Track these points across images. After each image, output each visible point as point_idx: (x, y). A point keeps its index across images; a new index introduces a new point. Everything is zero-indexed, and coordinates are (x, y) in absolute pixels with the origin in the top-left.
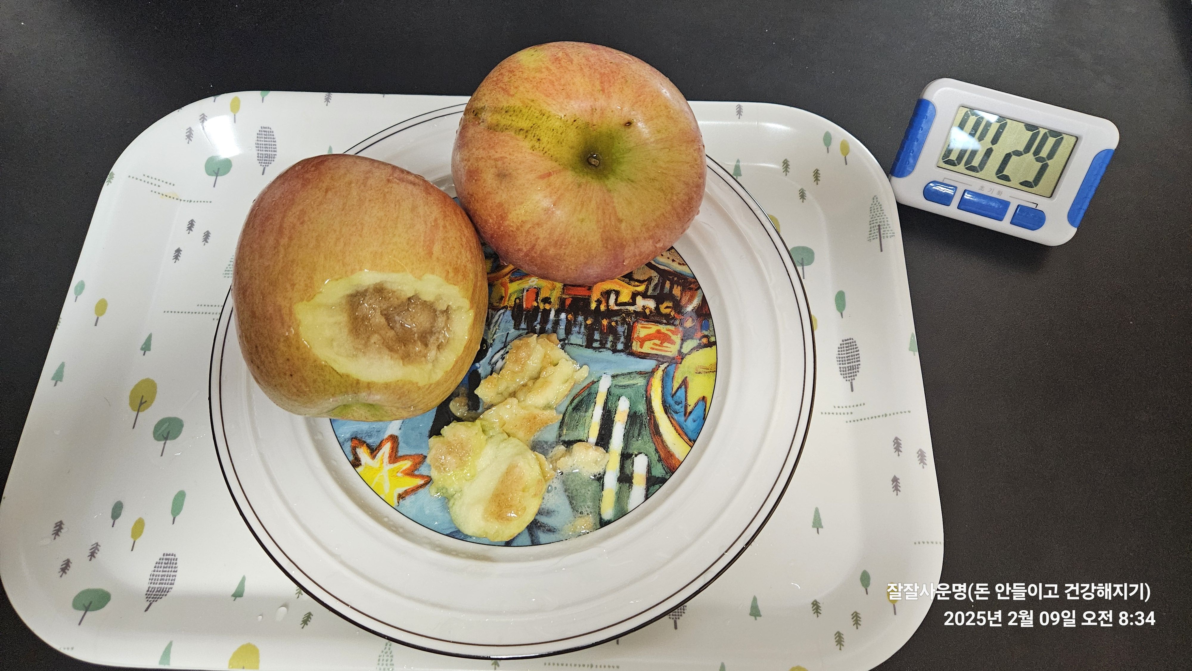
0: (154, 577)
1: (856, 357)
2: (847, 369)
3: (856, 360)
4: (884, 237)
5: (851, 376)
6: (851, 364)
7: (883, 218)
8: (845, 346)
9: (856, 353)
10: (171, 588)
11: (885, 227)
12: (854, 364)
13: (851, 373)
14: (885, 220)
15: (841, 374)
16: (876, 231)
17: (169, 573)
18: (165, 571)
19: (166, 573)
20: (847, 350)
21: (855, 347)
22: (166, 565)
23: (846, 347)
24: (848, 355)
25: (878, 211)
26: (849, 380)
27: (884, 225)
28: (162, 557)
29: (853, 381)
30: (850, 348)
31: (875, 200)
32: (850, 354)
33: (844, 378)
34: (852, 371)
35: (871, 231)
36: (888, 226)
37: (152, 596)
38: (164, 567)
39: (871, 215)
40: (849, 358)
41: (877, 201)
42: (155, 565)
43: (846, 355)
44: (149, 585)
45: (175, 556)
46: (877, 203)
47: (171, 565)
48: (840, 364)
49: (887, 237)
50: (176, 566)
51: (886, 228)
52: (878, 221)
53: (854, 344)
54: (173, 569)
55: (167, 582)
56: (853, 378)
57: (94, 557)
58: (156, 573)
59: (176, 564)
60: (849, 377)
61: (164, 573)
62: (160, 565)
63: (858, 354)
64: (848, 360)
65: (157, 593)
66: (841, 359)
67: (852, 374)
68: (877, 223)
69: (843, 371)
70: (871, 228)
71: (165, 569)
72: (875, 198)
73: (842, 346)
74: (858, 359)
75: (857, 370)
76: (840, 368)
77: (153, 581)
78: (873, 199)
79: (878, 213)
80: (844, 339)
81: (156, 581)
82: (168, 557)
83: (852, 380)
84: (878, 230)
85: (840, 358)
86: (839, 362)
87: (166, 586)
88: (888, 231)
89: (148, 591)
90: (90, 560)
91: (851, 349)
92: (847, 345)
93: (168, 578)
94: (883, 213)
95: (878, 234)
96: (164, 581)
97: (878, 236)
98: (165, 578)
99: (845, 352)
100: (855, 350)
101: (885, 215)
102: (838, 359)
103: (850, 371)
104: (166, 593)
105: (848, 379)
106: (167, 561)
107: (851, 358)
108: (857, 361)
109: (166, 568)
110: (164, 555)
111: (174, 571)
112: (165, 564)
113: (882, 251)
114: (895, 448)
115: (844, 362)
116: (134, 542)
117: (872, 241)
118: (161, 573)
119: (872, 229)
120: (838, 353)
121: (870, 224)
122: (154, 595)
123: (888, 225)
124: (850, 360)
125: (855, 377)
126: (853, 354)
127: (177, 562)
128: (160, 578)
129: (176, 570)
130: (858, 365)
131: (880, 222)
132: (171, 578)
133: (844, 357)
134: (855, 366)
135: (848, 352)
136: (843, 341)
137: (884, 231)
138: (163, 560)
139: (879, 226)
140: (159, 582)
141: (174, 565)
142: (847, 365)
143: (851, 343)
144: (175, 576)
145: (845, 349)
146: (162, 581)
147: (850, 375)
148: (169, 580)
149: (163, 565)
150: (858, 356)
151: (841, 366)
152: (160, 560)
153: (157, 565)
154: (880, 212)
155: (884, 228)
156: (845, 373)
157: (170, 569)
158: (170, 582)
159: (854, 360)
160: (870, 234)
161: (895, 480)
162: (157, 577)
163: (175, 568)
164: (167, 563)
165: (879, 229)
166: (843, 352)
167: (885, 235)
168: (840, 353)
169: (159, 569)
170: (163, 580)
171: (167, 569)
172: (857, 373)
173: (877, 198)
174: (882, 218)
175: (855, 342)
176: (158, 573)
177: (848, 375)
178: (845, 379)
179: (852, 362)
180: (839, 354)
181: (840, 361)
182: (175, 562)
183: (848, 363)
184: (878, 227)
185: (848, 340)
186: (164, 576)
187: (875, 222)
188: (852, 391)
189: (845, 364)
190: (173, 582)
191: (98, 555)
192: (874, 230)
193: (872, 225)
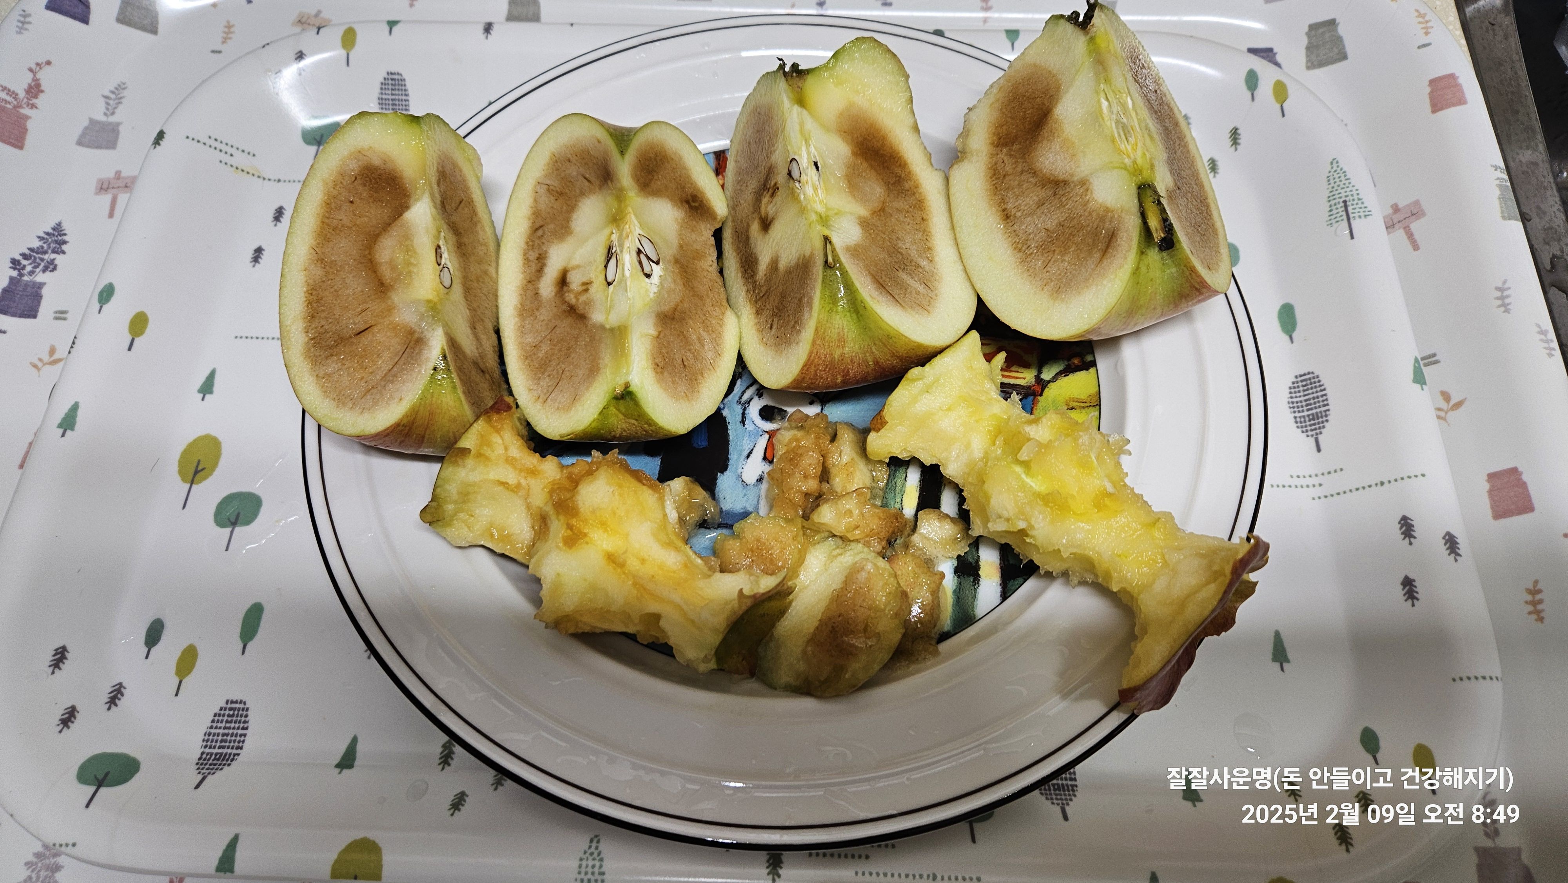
0: (211, 737)
1: (1321, 399)
2: (1307, 419)
3: (1321, 404)
4: (1354, 217)
5: (1315, 429)
6: (1314, 411)
7: (1351, 191)
8: (1300, 384)
9: (1320, 394)
10: (238, 755)
11: (1355, 203)
12: (1318, 410)
13: (1314, 424)
14: (1355, 193)
15: (1298, 427)
16: (1340, 210)
17: (235, 731)
18: (229, 728)
19: (231, 731)
20: (1304, 391)
21: (1318, 384)
22: (230, 719)
23: (1303, 386)
24: (1307, 397)
25: (1341, 181)
26: (1312, 436)
27: (1353, 200)
28: (224, 705)
29: (1320, 437)
30: (1309, 386)
31: (1335, 165)
32: (1311, 396)
33: (1303, 432)
34: (1316, 421)
35: (1330, 211)
36: (1360, 202)
37: (207, 766)
38: (227, 722)
39: (1330, 186)
40: (1308, 402)
41: (1338, 167)
42: (212, 718)
43: (1303, 399)
44: (203, 749)
45: (245, 703)
46: (1339, 171)
47: (239, 718)
48: (1295, 412)
49: (1360, 217)
50: (247, 719)
51: (1357, 204)
52: (1343, 195)
53: (1316, 380)
54: (242, 725)
55: (232, 744)
56: (1318, 431)
57: (116, 705)
58: (213, 731)
59: (246, 716)
60: (1312, 430)
61: (226, 731)
62: (221, 718)
63: (1325, 395)
64: (1307, 405)
65: (215, 762)
66: (1295, 405)
67: (1317, 426)
68: (1340, 198)
69: (1301, 422)
70: (1331, 206)
71: (228, 725)
72: (1335, 162)
73: (1296, 385)
74: (1325, 402)
75: (1324, 419)
76: (1295, 418)
77: (209, 744)
78: (1332, 163)
79: (1341, 184)
80: (1298, 374)
81: (214, 744)
82: (234, 705)
83: (1317, 434)
84: (1343, 209)
85: (1293, 403)
86: (1292, 410)
87: (229, 751)
88: (1361, 208)
89: (200, 759)
90: (109, 709)
91: (1312, 388)
92: (1304, 383)
93: (233, 738)
94: (1350, 183)
95: (1344, 213)
96: (227, 744)
97: (1345, 217)
98: (229, 738)
99: (1302, 394)
100: (1318, 389)
101: (1353, 186)
102: (1291, 405)
103: (1312, 422)
104: (229, 762)
105: (1310, 433)
106: (231, 713)
107: (1312, 401)
108: (1324, 405)
109: (231, 722)
110: (227, 702)
111: (243, 728)
112: (229, 716)
113: (1352, 237)
114: (1402, 533)
115: (1301, 409)
116: (180, 682)
117: (1335, 225)
118: (222, 731)
119: (1334, 208)
120: (1290, 395)
121: (1329, 201)
122: (211, 765)
123: (1359, 199)
124: (1311, 404)
125: (1322, 430)
126: (1315, 395)
127: (249, 713)
128: (220, 738)
129: (246, 725)
130: (1325, 411)
131: (1346, 196)
132: (238, 738)
133: (1301, 402)
134: (1321, 412)
135: (1306, 393)
136: (1296, 377)
137: (1353, 209)
138: (225, 709)
139: (1345, 202)
140: (218, 744)
141: (243, 719)
142: (1306, 413)
143: (1310, 379)
144: (245, 735)
145: (1301, 389)
146: (223, 744)
147: (1313, 427)
148: (235, 741)
149: (225, 718)
150: (1324, 398)
151: (1297, 415)
152: (221, 709)
153: (216, 718)
154: (1344, 182)
155: (1353, 205)
156: (1303, 424)
157: (237, 725)
158: (236, 744)
159: (1317, 405)
160: (1330, 216)
161: (1408, 583)
162: (215, 738)
163: (245, 722)
164: (233, 716)
165: (1346, 207)
166: (1298, 395)
167: (1356, 215)
168: (1294, 395)
169: (219, 725)
170: (226, 741)
171: (232, 725)
172: (1325, 424)
173: (1337, 162)
174: (1348, 190)
175: (1318, 377)
176: (217, 731)
177: (1309, 428)
178: (1305, 434)
179: (1316, 408)
180: (1292, 397)
181: (1294, 407)
182: (245, 713)
183: (1308, 410)
184: (1342, 204)
185: (1305, 375)
186: (227, 735)
187: (1337, 196)
188: (1319, 450)
189: (1303, 411)
190: (241, 744)
191: (122, 703)
192: (1337, 209)
193: (1333, 202)
